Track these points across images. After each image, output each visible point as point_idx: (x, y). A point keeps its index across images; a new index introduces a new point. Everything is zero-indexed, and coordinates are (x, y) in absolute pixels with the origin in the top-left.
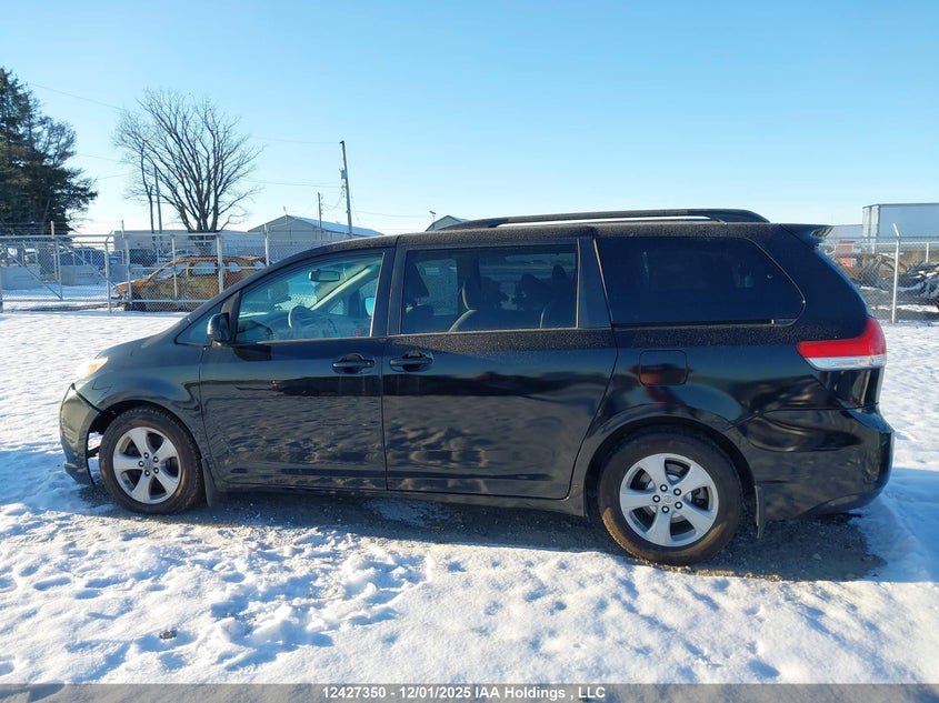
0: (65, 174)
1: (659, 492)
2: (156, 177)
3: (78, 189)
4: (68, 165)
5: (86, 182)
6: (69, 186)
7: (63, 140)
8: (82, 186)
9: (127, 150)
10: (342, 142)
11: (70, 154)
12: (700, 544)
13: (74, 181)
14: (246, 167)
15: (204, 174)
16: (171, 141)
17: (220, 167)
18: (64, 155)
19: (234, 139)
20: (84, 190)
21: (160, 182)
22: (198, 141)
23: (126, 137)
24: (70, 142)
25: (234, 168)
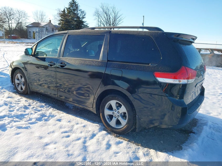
0: (83, 22)
1: (114, 111)
2: (101, 23)
3: (85, 25)
4: (84, 20)
5: (87, 24)
6: (84, 25)
7: (83, 14)
8: (86, 25)
9: (96, 17)
10: (144, 16)
11: (85, 18)
12: (122, 129)
13: (85, 24)
14: (121, 22)
15: (111, 23)
16: (105, 15)
17: (115, 21)
18: (83, 18)
19: (119, 15)
20: (87, 26)
21: (101, 24)
22: (111, 15)
23: (96, 14)
24: (85, 15)
25: (118, 22)
